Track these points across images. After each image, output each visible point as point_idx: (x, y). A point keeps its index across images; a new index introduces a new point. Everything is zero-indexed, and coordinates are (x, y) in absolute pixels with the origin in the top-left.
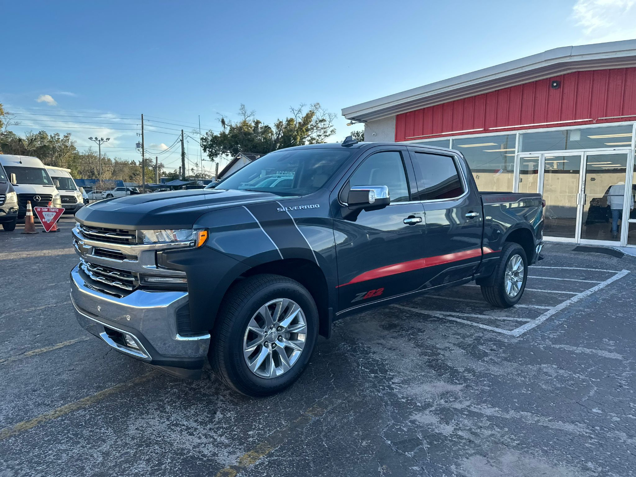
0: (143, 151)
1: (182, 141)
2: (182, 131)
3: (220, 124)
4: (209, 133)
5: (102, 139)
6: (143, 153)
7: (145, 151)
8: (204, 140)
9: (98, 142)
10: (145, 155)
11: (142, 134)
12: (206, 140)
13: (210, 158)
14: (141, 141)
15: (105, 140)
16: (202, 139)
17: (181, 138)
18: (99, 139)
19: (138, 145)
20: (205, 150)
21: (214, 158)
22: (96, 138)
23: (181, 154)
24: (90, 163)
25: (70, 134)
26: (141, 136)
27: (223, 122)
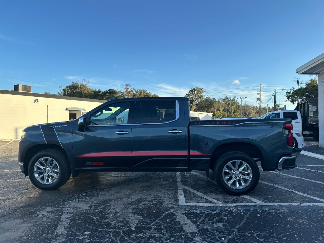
0: (260, 102)
1: (275, 95)
2: (275, 90)
3: (296, 83)
4: (292, 89)
5: (243, 98)
6: (260, 103)
7: (261, 102)
8: (288, 93)
9: (241, 99)
10: (261, 104)
11: (260, 94)
12: (289, 93)
13: (292, 103)
14: (259, 97)
15: (244, 98)
16: (287, 93)
17: (274, 94)
18: (242, 98)
19: (258, 99)
20: (288, 99)
21: (294, 103)
22: (240, 98)
23: (274, 102)
24: (245, 109)
25: (235, 97)
26: (259, 94)
27: (298, 82)
